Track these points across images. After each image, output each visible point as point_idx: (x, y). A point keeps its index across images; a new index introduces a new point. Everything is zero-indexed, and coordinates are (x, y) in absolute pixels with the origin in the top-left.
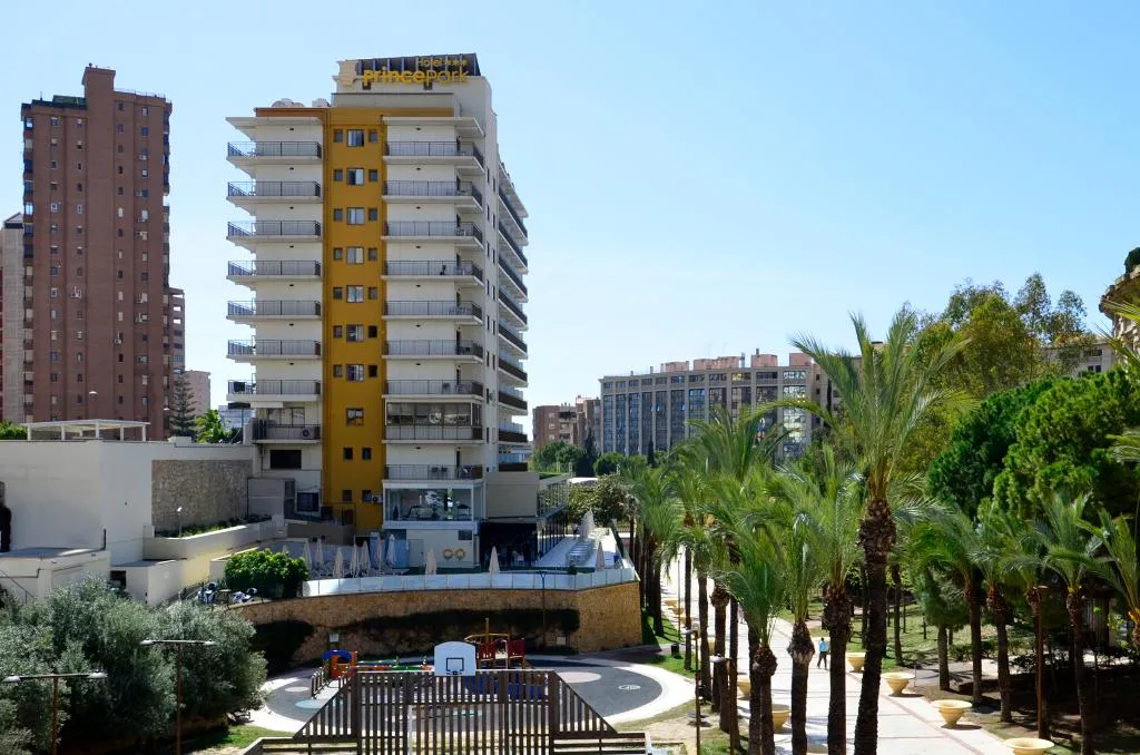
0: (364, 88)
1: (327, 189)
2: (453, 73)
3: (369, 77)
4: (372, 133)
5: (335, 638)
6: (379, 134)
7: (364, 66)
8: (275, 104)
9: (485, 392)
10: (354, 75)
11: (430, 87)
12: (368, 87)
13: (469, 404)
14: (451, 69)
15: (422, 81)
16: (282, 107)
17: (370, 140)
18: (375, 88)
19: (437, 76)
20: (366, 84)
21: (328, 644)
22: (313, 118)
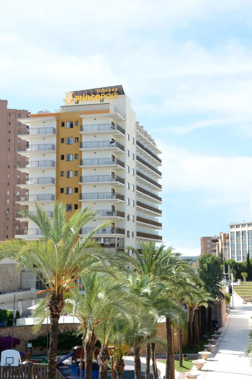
0: (76, 103)
1: (58, 146)
2: (112, 94)
3: (78, 99)
4: (77, 122)
5: (30, 345)
6: (79, 122)
7: (76, 94)
8: (38, 112)
9: (126, 232)
10: (72, 98)
11: (103, 101)
12: (78, 102)
13: (115, 238)
14: (112, 92)
15: (99, 99)
16: (41, 113)
17: (76, 125)
18: (80, 103)
19: (105, 96)
20: (76, 102)
21: (27, 348)
22: (52, 117)
